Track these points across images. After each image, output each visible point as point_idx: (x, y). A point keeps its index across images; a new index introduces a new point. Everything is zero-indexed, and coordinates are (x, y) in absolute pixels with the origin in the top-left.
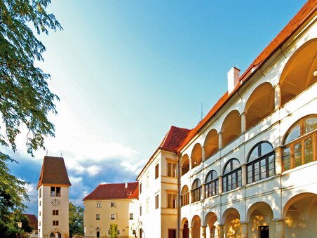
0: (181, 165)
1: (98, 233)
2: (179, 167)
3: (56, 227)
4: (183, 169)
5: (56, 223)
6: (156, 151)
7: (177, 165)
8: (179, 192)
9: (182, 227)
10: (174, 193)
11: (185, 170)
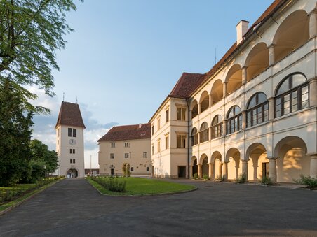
0: (191, 109)
1: (112, 170)
2: (189, 111)
3: (73, 164)
4: (193, 113)
5: (73, 161)
6: (166, 99)
7: (187, 109)
8: (189, 133)
9: (191, 164)
10: (184, 135)
11: (195, 113)
